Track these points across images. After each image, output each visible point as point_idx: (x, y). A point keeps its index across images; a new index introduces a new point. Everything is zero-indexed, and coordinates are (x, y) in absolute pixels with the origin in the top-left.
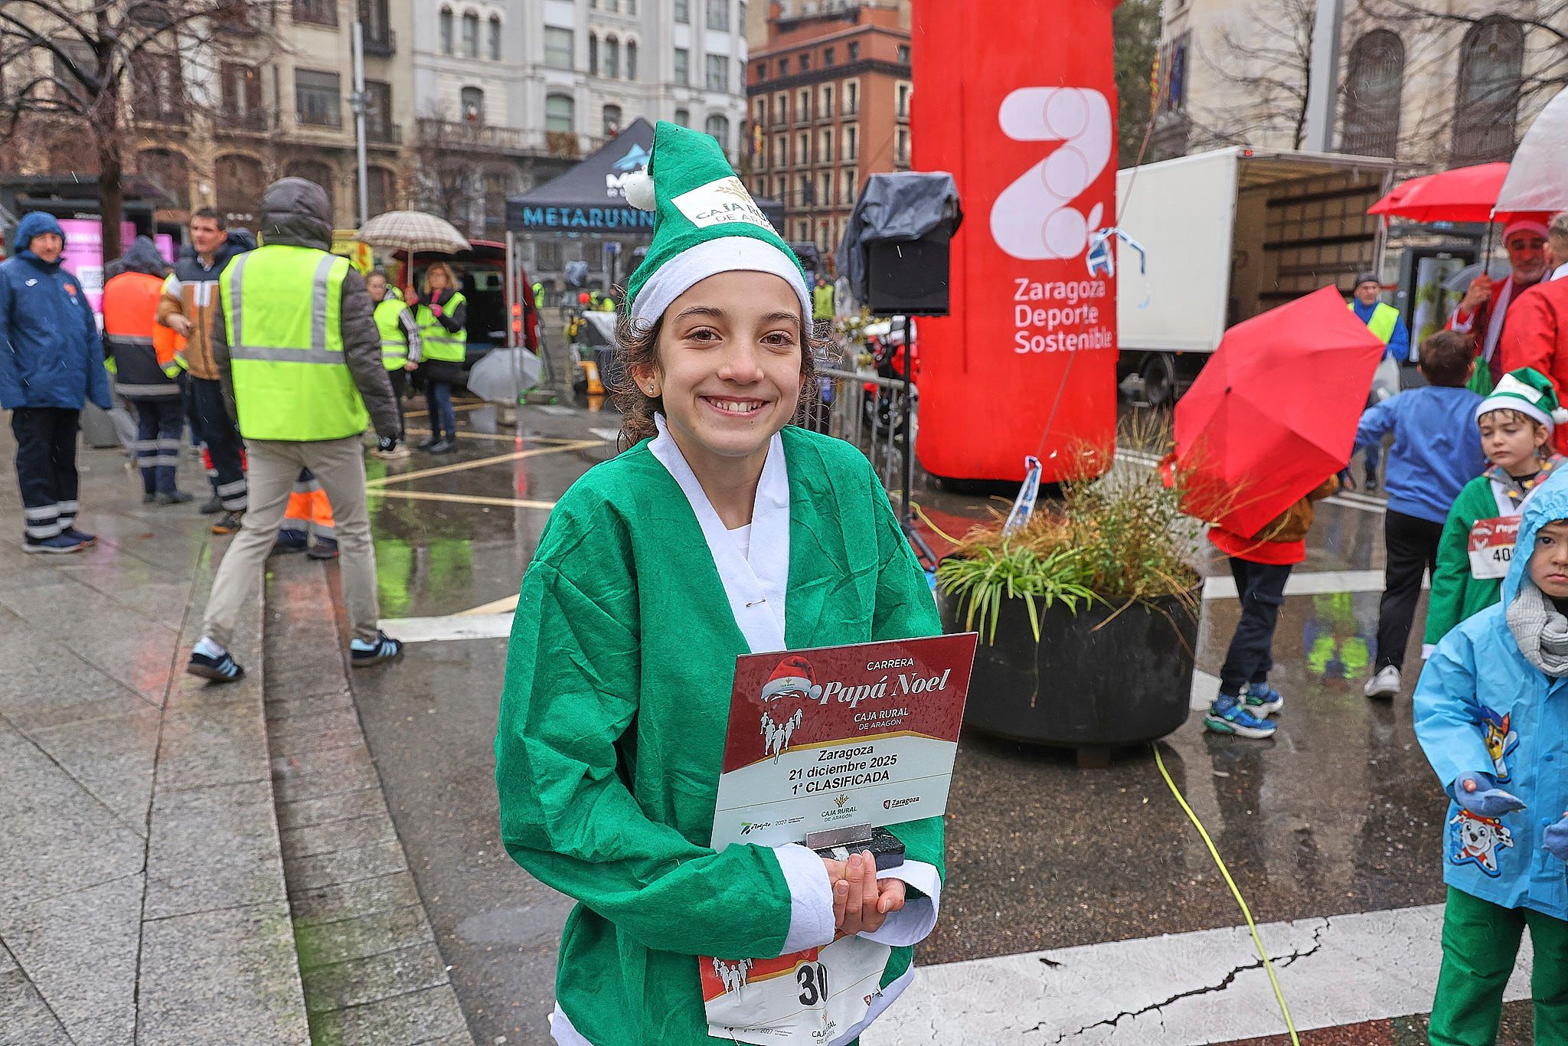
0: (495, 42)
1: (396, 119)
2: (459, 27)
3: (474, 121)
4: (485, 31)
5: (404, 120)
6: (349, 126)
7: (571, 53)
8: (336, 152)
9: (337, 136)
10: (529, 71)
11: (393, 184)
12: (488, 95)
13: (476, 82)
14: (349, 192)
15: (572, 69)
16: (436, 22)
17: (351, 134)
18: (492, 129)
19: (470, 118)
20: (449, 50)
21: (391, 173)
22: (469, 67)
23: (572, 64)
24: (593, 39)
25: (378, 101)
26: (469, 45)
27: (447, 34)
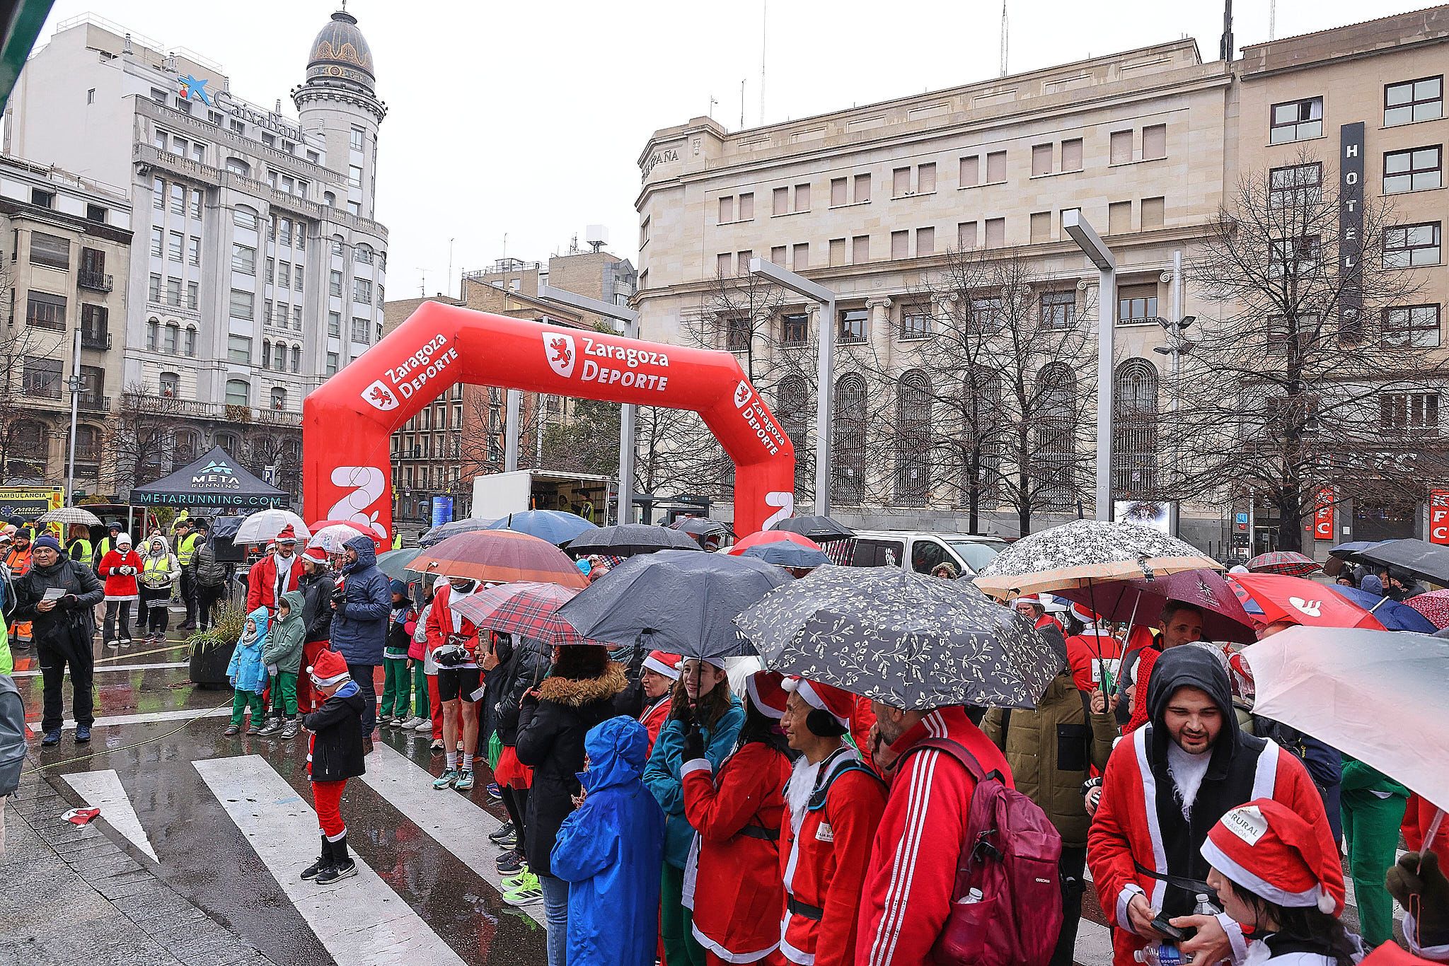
0: (191, 344)
1: (106, 394)
2: (163, 333)
3: (169, 396)
4: (183, 337)
5: (112, 394)
6: (65, 397)
7: (249, 354)
8: (54, 415)
9: (56, 404)
10: (216, 364)
11: (98, 438)
12: (181, 378)
13: (175, 370)
14: (62, 443)
15: (249, 364)
16: (146, 330)
17: (68, 403)
18: (183, 401)
19: (167, 394)
20: (153, 347)
21: (98, 430)
22: (169, 360)
23: (249, 361)
24: (267, 344)
25: (92, 382)
26: (170, 345)
27: (154, 338)
